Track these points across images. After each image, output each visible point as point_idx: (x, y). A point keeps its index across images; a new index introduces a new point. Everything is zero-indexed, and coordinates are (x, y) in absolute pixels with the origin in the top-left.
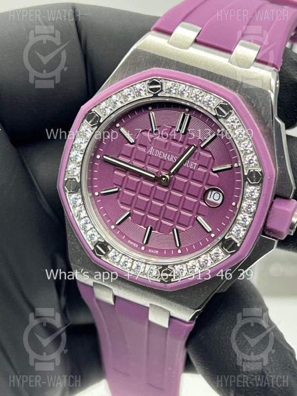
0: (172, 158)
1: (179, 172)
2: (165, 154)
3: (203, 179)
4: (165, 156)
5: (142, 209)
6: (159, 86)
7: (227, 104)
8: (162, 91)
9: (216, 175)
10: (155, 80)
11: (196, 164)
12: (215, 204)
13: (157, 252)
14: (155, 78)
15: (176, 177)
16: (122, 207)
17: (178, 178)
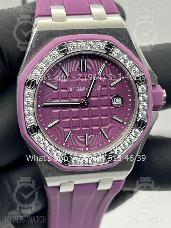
0: (84, 89)
1: (92, 95)
2: (79, 88)
3: (107, 94)
4: (80, 89)
5: (78, 126)
6: (66, 48)
7: (110, 44)
8: (68, 50)
9: (113, 88)
10: (61, 45)
11: (100, 86)
12: (119, 105)
13: (96, 147)
14: (61, 44)
15: (91, 99)
16: (65, 130)
17: (92, 99)
